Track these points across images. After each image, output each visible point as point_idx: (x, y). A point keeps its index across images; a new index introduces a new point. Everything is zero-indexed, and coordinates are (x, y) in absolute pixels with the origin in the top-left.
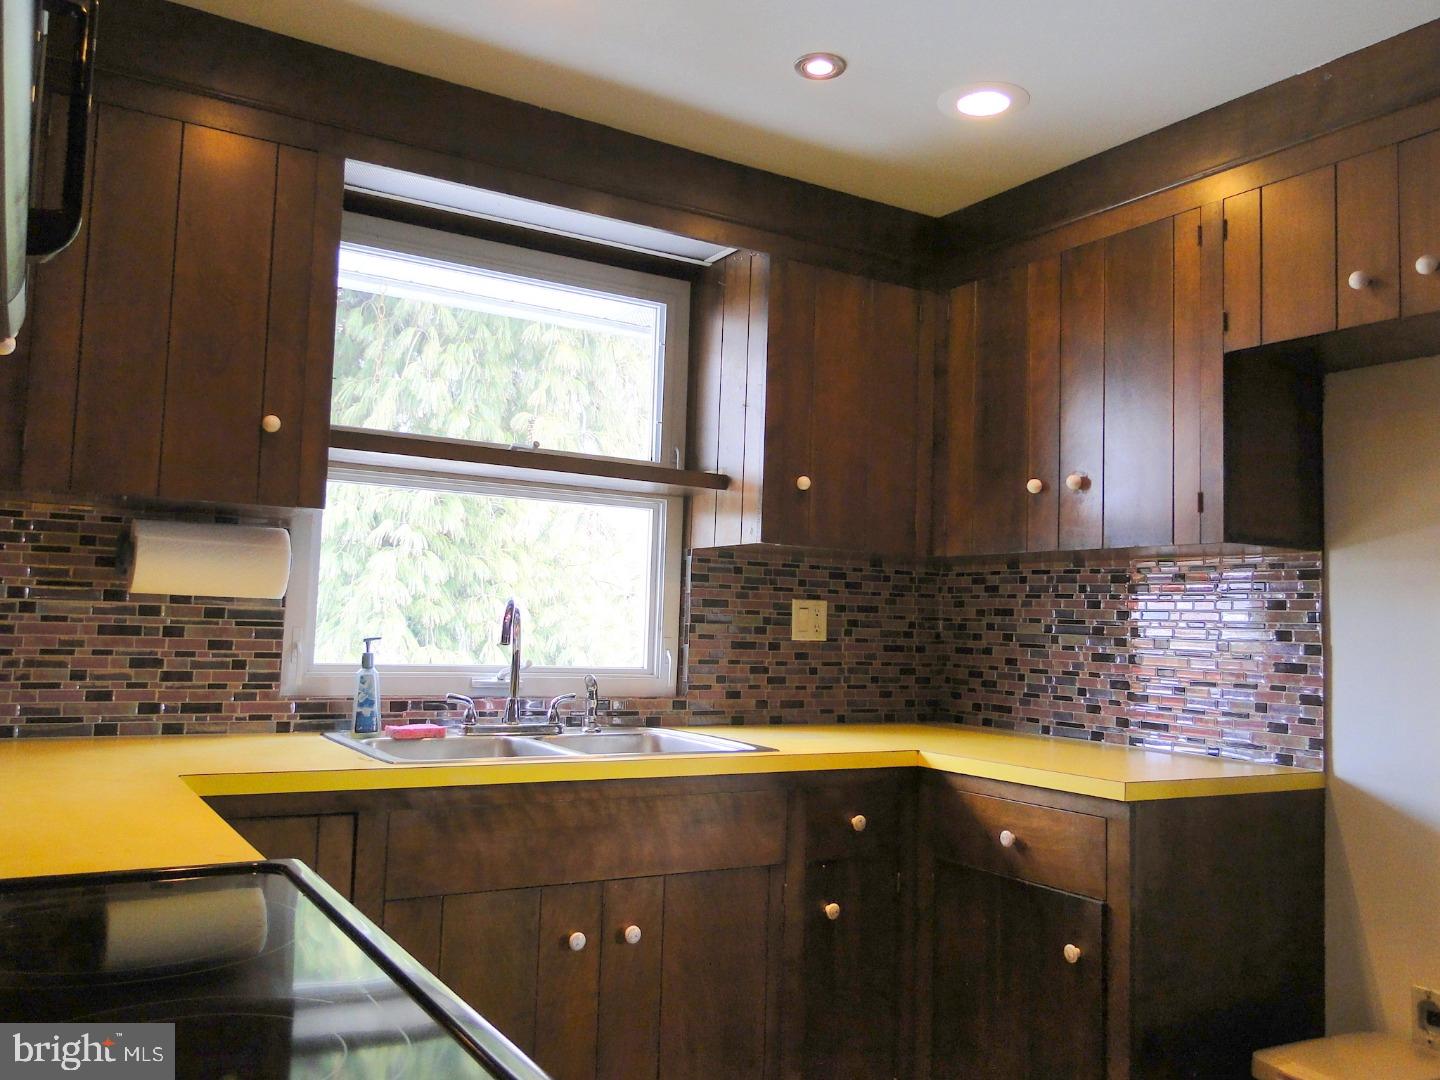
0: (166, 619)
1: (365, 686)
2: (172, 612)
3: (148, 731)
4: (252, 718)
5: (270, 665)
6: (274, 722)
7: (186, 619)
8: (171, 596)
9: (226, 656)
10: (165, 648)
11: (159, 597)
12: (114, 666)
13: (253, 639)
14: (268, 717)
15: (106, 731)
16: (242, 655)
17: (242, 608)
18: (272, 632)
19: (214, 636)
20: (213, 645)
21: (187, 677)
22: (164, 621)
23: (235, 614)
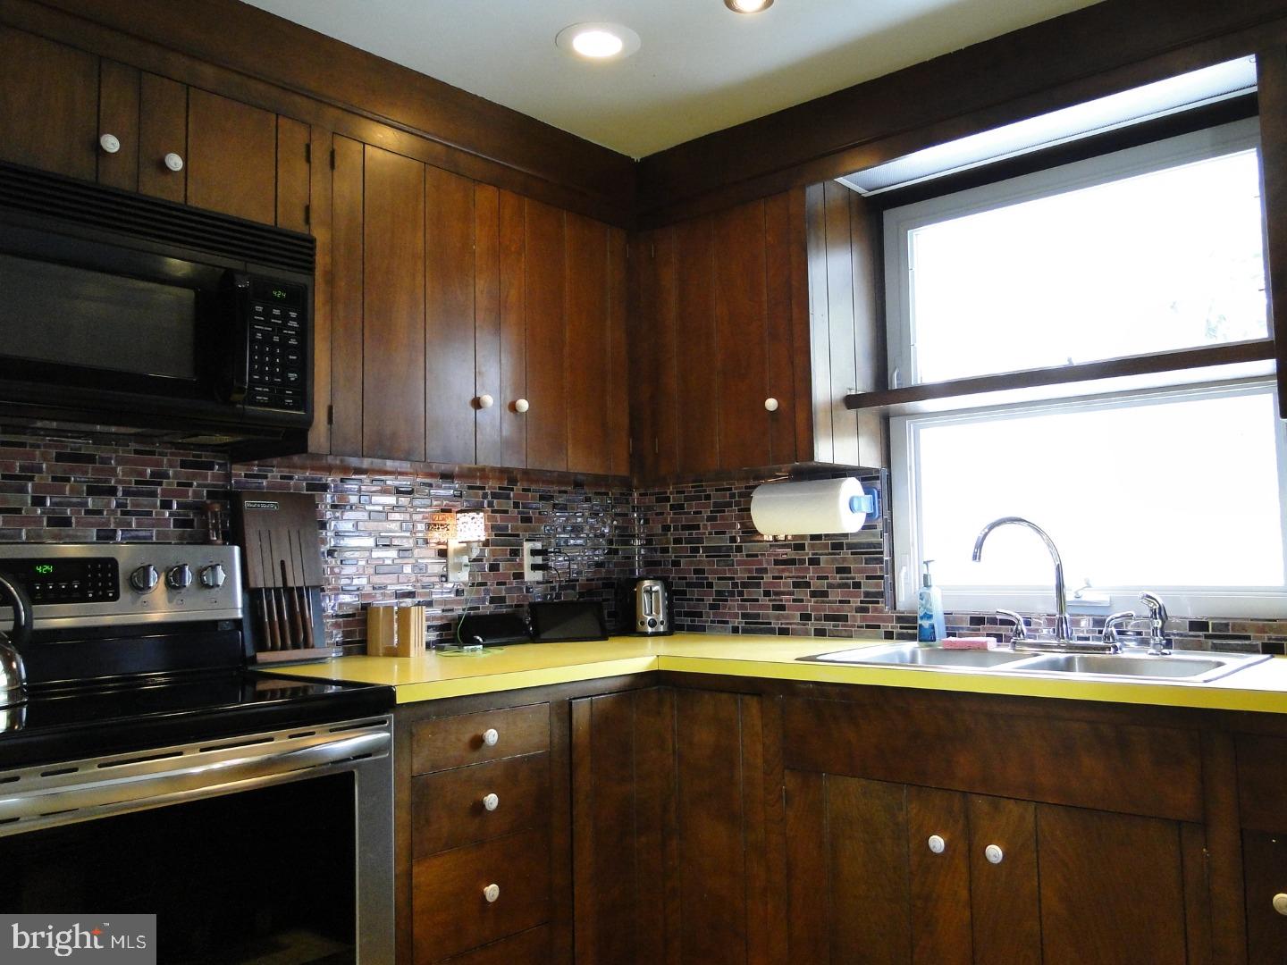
0: (808, 553)
1: (924, 602)
2: (812, 547)
3: (805, 634)
4: (868, 627)
5: (878, 586)
6: (882, 630)
7: (821, 552)
8: (811, 535)
9: (848, 578)
10: (811, 573)
11: (803, 537)
12: (784, 587)
13: (864, 565)
14: (879, 627)
15: (784, 632)
16: (859, 578)
17: (855, 541)
18: (877, 559)
19: (840, 564)
20: (839, 570)
21: (825, 594)
22: (808, 554)
23: (850, 546)
